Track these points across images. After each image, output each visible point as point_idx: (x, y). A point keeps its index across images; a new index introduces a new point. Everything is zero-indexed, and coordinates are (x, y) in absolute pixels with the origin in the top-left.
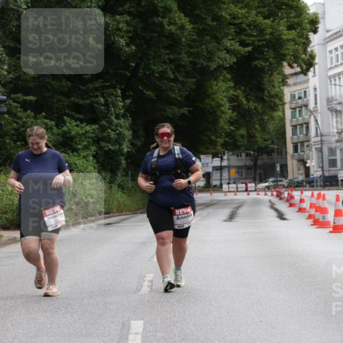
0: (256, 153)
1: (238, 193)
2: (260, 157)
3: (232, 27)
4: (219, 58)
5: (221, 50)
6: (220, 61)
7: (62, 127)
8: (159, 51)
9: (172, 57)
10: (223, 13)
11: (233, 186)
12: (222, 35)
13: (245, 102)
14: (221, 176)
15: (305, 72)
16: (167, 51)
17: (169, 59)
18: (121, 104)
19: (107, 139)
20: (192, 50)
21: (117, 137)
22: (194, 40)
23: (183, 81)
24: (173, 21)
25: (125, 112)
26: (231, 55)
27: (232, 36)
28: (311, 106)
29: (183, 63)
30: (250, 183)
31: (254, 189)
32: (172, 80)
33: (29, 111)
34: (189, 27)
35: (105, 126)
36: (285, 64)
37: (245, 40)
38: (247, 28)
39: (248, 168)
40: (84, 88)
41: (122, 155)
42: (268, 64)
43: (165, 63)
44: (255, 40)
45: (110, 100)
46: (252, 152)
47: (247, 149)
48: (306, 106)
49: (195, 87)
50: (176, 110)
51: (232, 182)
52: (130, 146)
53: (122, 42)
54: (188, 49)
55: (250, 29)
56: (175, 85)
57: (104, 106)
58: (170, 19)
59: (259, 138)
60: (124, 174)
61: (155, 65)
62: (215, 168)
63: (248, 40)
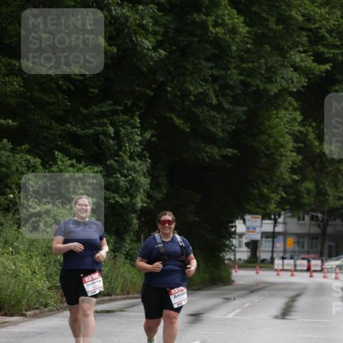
0: (326, 217)
1: (295, 273)
2: (330, 223)
3: (304, 33)
4: (283, 78)
5: (286, 67)
6: (284, 83)
7: (51, 166)
8: (200, 63)
9: (216, 72)
10: (293, 13)
11: (289, 263)
12: (289, 44)
13: (317, 144)
14: (273, 247)
16: (210, 64)
17: (212, 76)
18: (138, 138)
19: (114, 187)
20: (244, 65)
21: (128, 186)
22: (248, 51)
23: (229, 109)
24: (220, 21)
25: (143, 150)
26: (300, 74)
27: (304, 46)
29: (231, 83)
30: (314, 259)
31: (319, 268)
32: (213, 107)
33: (5, 141)
34: (243, 30)
35: (113, 168)
37: (322, 53)
38: (327, 35)
39: (313, 237)
40: (86, 111)
41: (135, 211)
43: (205, 80)
44: (338, 54)
45: (123, 131)
46: (320, 215)
47: (313, 210)
49: (244, 117)
50: (216, 150)
51: (288, 255)
52: (145, 199)
53: (147, 44)
54: (239, 63)
55: (331, 36)
56: (218, 116)
57: (113, 139)
58: (218, 17)
59: (331, 197)
60: (135, 238)
61: (191, 84)
62: (265, 235)
63: (329, 53)
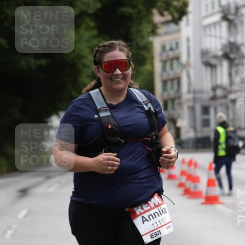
6: (83, 6)
15: (176, 21)
28: (184, 59)
36: (155, 11)
42: (136, 11)
48: (177, 58)
